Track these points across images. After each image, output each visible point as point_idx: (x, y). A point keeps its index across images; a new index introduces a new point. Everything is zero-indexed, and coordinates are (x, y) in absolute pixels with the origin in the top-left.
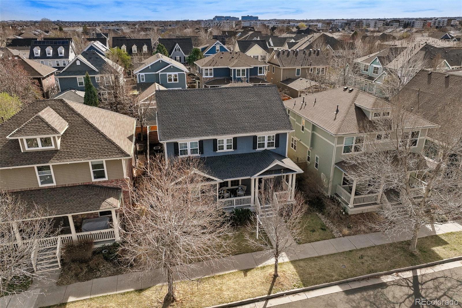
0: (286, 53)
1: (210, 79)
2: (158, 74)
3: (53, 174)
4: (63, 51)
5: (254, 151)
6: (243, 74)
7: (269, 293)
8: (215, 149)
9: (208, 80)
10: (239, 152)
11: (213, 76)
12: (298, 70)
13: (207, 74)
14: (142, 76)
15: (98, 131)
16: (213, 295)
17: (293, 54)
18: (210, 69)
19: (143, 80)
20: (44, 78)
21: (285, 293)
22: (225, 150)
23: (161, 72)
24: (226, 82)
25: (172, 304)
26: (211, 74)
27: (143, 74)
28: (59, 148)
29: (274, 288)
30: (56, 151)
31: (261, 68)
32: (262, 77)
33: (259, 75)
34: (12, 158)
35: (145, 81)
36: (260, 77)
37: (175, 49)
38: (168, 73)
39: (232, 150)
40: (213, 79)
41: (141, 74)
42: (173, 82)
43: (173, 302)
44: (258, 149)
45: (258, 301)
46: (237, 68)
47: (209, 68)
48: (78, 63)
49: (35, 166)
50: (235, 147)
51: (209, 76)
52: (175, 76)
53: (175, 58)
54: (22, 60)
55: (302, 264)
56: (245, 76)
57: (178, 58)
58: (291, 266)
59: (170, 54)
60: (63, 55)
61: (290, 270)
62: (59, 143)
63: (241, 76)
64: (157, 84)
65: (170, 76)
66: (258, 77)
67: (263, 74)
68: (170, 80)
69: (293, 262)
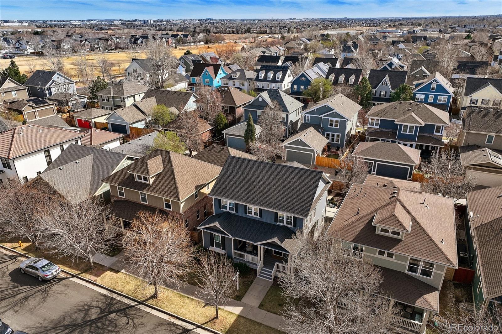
0: (482, 114)
1: (374, 130)
2: (321, 117)
3: (146, 197)
4: (281, 76)
5: (275, 223)
6: (410, 131)
7: (202, 324)
8: (246, 213)
9: (373, 129)
10: (263, 220)
11: (378, 127)
12: (491, 137)
13: (372, 124)
14: (308, 117)
15: (174, 178)
16: (176, 307)
17: (494, 115)
18: (377, 120)
19: (308, 120)
20: (237, 107)
21: (210, 330)
22: (253, 215)
23: (324, 116)
24: (389, 135)
25: (154, 299)
26: (377, 125)
27: (309, 115)
28: (151, 183)
29: (208, 323)
30: (149, 185)
31: (439, 127)
33: (435, 133)
34: (130, 183)
35: (309, 122)
36: (436, 137)
37: (383, 83)
38: (330, 118)
39: (258, 217)
40: (378, 130)
41: (307, 115)
42: (334, 127)
43: (155, 298)
44: (278, 223)
45: (193, 325)
46: (404, 124)
47: (375, 118)
48: (260, 99)
49: (140, 192)
50: (260, 216)
51: (374, 127)
52: (337, 122)
53: (381, 92)
54: (230, 90)
55: (243, 321)
56: (413, 134)
57: (383, 93)
58: (234, 318)
59: (375, 88)
60: (279, 80)
61: (231, 320)
62: (151, 181)
63: (408, 133)
64: (312, 129)
65: (332, 121)
66: (433, 136)
67: (441, 133)
68: (331, 125)
69: (239, 316)
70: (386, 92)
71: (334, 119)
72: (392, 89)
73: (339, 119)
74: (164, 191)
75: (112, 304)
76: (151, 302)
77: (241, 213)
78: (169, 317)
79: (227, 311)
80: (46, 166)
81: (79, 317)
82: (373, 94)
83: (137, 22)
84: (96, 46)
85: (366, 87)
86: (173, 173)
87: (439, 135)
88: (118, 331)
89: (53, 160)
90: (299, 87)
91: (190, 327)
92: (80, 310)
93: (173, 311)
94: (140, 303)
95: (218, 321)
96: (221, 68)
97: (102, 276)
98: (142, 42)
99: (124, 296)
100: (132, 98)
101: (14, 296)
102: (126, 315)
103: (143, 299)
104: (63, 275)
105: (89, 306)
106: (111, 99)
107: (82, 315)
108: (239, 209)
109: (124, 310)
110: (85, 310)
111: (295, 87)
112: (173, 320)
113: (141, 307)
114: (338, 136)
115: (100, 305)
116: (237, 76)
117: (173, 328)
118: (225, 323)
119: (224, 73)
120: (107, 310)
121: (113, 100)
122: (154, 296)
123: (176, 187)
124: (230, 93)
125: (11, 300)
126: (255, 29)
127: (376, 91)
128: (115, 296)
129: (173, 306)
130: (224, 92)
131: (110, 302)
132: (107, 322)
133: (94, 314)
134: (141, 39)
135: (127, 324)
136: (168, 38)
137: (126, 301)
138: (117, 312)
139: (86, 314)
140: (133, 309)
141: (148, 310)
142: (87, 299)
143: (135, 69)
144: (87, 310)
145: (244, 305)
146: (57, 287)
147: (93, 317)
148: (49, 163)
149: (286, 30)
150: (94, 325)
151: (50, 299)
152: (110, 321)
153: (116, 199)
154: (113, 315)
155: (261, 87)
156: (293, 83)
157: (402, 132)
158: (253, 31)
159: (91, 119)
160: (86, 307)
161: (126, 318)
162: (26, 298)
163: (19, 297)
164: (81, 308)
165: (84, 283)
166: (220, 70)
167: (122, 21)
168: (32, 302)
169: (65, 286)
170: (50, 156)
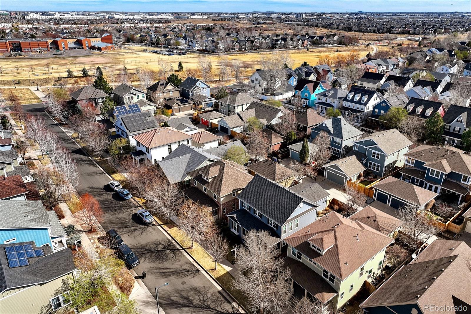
1: (410, 167)
2: (366, 148)
3: (206, 190)
4: (366, 99)
5: (267, 224)
7: (207, 270)
8: (254, 213)
9: (408, 167)
11: (413, 166)
14: (357, 146)
15: (222, 182)
18: (412, 159)
19: (357, 148)
20: (309, 127)
21: (209, 274)
22: (257, 216)
23: (369, 148)
24: (420, 175)
26: (412, 163)
27: (358, 145)
28: (209, 182)
29: (210, 271)
31: (465, 177)
32: (465, 185)
33: (461, 182)
34: (200, 179)
35: (358, 150)
36: (462, 185)
37: (457, 120)
38: (373, 151)
39: (260, 218)
41: (357, 144)
42: (375, 158)
44: (269, 224)
45: (203, 269)
46: (432, 168)
48: (324, 125)
49: (203, 185)
51: (410, 164)
52: (378, 154)
53: (455, 128)
54: (307, 113)
55: (228, 275)
56: (439, 178)
57: (457, 128)
58: (225, 272)
59: (449, 123)
60: (364, 102)
61: (223, 272)
62: (210, 180)
63: (434, 176)
64: (354, 157)
65: (374, 153)
66: (460, 184)
67: (468, 183)
68: (374, 156)
69: (228, 272)
70: (460, 129)
71: (377, 152)
72: (467, 127)
73: (380, 153)
74: (214, 188)
75: (170, 245)
76: (188, 250)
77: (252, 213)
78: (193, 261)
79: (223, 268)
80: (168, 154)
81: (153, 247)
82: (447, 128)
83: (291, 16)
84: (243, 47)
85: (437, 122)
86: (222, 178)
87: (465, 184)
88: (167, 260)
89: (172, 151)
90: (379, 111)
91: (200, 269)
92: (155, 244)
93: (196, 258)
94: (183, 249)
95: (215, 271)
96: (320, 85)
97: (172, 229)
98: (281, 44)
99: (178, 243)
100: (241, 107)
101: (130, 227)
102: (174, 253)
103: (185, 248)
104: (154, 223)
105: (160, 243)
106: (227, 106)
107: (155, 246)
108: (251, 210)
109: (175, 250)
110: (157, 244)
111: (376, 110)
112: (195, 264)
113: (183, 251)
114: (378, 166)
115: (165, 244)
116: (330, 94)
117: (192, 267)
118: (218, 273)
119: (323, 89)
120: (166, 248)
121: (228, 107)
122: (191, 248)
123: (221, 187)
124: (307, 114)
125: (129, 229)
126: (397, 29)
127: (450, 126)
128: (173, 241)
129: (198, 256)
130: (303, 113)
131: (170, 244)
132: (164, 254)
133: (160, 248)
134: (281, 41)
135: (173, 258)
136: (304, 40)
137: (177, 246)
138: (171, 250)
139: (157, 247)
140: (179, 251)
141: (185, 254)
142: (160, 239)
143: (256, 78)
144: (158, 245)
145: (234, 268)
146: (150, 229)
147: (159, 249)
148: (170, 152)
149: (432, 30)
150: (158, 253)
151: (144, 234)
152: (165, 253)
153: (193, 186)
154: (168, 251)
156: (375, 107)
157: (429, 175)
158: (395, 31)
159: (209, 120)
160: (158, 243)
161: (173, 255)
162: (135, 230)
163: (132, 228)
164: (156, 243)
165: (162, 230)
166: (318, 87)
167: (279, 14)
168: (136, 233)
169: (153, 229)
170: (171, 148)
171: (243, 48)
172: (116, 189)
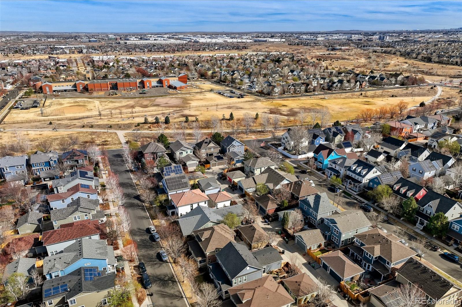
2: (331, 224)
4: (365, 172)
9: (357, 244)
15: (209, 242)
16: (186, 288)
19: (326, 223)
27: (327, 220)
32: (388, 268)
37: (429, 205)
53: (427, 211)
57: (429, 212)
59: (423, 207)
60: (363, 175)
61: (195, 301)
62: (203, 240)
64: (319, 230)
66: (386, 266)
67: (390, 266)
68: (335, 232)
70: (431, 213)
71: (336, 229)
72: (436, 212)
73: (338, 231)
74: (204, 246)
76: (181, 283)
78: (182, 290)
80: (190, 211)
81: (163, 277)
82: (421, 210)
83: (374, 37)
88: (167, 287)
89: (194, 208)
90: (373, 185)
91: (184, 296)
92: (164, 275)
93: (184, 289)
95: (191, 299)
96: (334, 152)
98: (337, 86)
99: (177, 277)
101: (154, 262)
102: (173, 283)
103: (180, 281)
104: (168, 261)
109: (174, 282)
111: (371, 184)
112: (182, 292)
113: (178, 283)
115: (170, 276)
116: (339, 163)
117: (180, 294)
119: (337, 155)
120: (170, 279)
122: (183, 282)
123: (208, 246)
124: (301, 186)
125: (153, 262)
127: (423, 209)
131: (173, 276)
133: (166, 278)
134: (337, 83)
135: (171, 286)
136: (363, 82)
137: (176, 279)
138: (172, 281)
140: (176, 283)
141: (179, 285)
142: (168, 273)
143: (287, 136)
144: (166, 276)
146: (164, 265)
148: (192, 209)
150: (164, 282)
151: (160, 267)
152: (168, 283)
155: (350, 175)
156: (371, 180)
159: (232, 179)
162: (156, 264)
163: (155, 262)
165: (171, 267)
168: (156, 266)
169: (167, 265)
170: (192, 206)
171: (298, 91)
172: (152, 232)
